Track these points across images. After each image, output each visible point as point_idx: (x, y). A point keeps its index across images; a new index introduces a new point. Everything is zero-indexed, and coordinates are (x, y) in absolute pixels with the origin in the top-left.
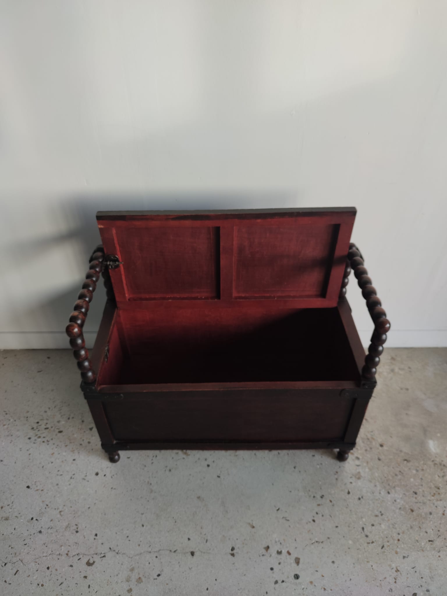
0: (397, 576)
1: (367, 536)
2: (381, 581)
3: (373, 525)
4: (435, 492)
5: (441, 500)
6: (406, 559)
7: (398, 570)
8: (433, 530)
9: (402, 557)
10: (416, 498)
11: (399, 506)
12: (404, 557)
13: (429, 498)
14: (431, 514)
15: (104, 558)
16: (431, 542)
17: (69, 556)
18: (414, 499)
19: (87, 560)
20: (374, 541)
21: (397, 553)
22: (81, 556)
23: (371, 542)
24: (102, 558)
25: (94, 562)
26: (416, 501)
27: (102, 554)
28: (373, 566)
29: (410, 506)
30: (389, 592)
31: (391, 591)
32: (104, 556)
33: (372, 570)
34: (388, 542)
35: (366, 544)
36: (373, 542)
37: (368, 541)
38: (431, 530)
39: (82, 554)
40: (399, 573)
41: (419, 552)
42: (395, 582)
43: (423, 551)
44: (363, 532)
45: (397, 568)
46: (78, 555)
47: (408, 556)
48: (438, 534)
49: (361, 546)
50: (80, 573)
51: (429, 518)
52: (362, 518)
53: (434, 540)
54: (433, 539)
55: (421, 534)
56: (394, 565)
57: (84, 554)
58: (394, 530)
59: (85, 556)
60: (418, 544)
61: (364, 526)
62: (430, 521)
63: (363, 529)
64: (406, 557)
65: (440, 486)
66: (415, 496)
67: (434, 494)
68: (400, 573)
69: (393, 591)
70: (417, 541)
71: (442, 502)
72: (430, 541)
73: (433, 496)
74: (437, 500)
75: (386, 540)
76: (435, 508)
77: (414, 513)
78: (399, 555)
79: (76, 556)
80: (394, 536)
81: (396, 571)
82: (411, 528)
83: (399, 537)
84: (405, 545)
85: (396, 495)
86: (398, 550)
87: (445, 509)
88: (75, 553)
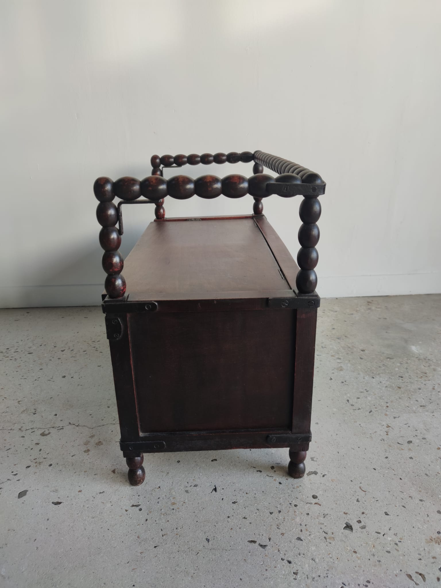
0: (388, 430)
1: (352, 405)
2: (371, 434)
3: (359, 398)
4: (422, 376)
5: (429, 380)
6: (396, 419)
7: (389, 426)
8: (423, 399)
9: (393, 418)
10: (402, 380)
11: (385, 385)
12: (395, 418)
13: (416, 379)
14: (420, 389)
15: (61, 430)
16: (423, 407)
17: (22, 430)
18: (401, 381)
19: (42, 432)
20: (361, 408)
21: (386, 415)
22: (36, 430)
23: (357, 408)
24: (59, 430)
25: (49, 433)
26: (403, 381)
27: (59, 428)
28: (362, 425)
29: (397, 385)
30: (381, 441)
31: (383, 440)
32: (63, 429)
33: (360, 427)
34: (376, 408)
35: (353, 411)
36: (359, 409)
37: (355, 409)
38: (422, 399)
39: (37, 428)
40: (390, 428)
41: (411, 414)
42: (387, 434)
43: (415, 413)
44: (347, 403)
45: (388, 425)
46: (32, 429)
47: (399, 416)
48: (429, 401)
49: (346, 412)
50: (32, 442)
51: (419, 392)
52: (346, 394)
53: (426, 405)
54: (424, 405)
55: (412, 402)
56: (384, 423)
57: (39, 428)
58: (381, 400)
59: (39, 429)
60: (409, 408)
61: (349, 399)
62: (420, 394)
63: (348, 401)
64: (397, 417)
65: (427, 372)
66: (401, 378)
67: (422, 377)
68: (392, 428)
69: (385, 440)
70: (408, 406)
71: (430, 381)
72: (421, 406)
73: (420, 378)
74: (425, 380)
75: (374, 406)
76: (424, 385)
77: (401, 389)
78: (389, 416)
79: (30, 429)
80: (381, 404)
81: (387, 427)
82: (400, 398)
83: (388, 405)
84: (395, 410)
85: (381, 379)
86: (387, 413)
87: (434, 386)
88: (29, 428)
